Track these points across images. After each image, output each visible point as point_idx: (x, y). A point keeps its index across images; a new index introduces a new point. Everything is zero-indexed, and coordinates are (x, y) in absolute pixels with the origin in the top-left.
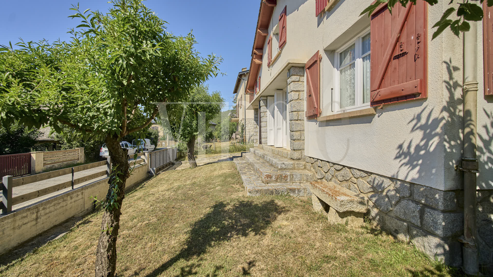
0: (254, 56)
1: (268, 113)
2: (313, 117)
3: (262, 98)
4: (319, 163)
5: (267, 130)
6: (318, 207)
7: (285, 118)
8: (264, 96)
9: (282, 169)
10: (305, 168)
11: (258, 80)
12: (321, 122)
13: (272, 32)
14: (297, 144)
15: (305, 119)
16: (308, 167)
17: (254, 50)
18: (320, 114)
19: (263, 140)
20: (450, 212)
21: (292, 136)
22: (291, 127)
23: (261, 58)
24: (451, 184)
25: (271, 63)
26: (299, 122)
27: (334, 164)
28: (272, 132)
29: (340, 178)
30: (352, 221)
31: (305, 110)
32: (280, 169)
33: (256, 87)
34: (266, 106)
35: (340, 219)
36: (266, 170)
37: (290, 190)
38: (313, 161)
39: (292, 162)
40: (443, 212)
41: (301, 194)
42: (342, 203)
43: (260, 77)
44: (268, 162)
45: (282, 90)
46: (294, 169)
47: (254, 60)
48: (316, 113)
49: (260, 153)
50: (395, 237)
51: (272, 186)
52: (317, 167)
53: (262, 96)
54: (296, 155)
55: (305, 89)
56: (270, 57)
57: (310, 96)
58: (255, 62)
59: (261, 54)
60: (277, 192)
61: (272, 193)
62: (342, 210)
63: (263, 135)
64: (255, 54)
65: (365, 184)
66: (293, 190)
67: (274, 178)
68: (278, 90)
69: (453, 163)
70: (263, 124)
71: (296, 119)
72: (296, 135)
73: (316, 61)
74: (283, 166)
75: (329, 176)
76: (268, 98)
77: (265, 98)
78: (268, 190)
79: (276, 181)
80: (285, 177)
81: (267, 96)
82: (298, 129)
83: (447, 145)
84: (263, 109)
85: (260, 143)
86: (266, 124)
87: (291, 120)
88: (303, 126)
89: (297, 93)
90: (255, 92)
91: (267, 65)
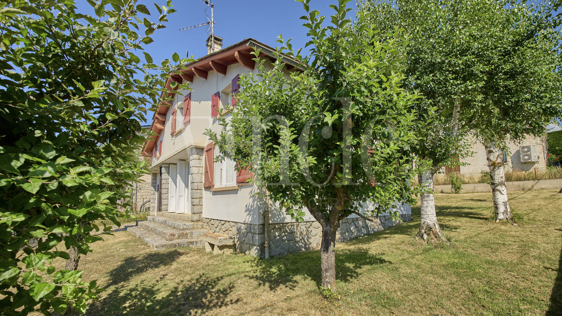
0: (156, 120)
1: (170, 180)
2: (208, 188)
3: (164, 165)
4: (212, 222)
5: (168, 196)
6: (208, 249)
7: (187, 186)
8: (166, 164)
9: (183, 229)
10: (203, 227)
11: (158, 144)
12: (214, 192)
13: (176, 105)
14: (196, 209)
15: (203, 188)
16: (205, 226)
17: (156, 115)
18: (213, 186)
19: (163, 207)
20: (261, 234)
21: (192, 202)
22: (192, 195)
23: (163, 123)
24: (261, 222)
25: (175, 134)
26: (198, 191)
27: (221, 220)
28: (174, 199)
29: (224, 230)
30: (227, 251)
31: (204, 182)
32: (182, 230)
33: (156, 150)
34: (168, 173)
35: (220, 251)
36: (169, 231)
37: (190, 242)
38: (208, 220)
39: (192, 223)
40: (259, 234)
41: (198, 245)
42: (220, 241)
43: (161, 142)
44: (170, 226)
45: (185, 160)
46: (193, 228)
47: (155, 124)
48: (210, 185)
49: (161, 220)
50: (245, 254)
51: (176, 241)
52: (211, 225)
53: (164, 163)
54: (196, 217)
55: (204, 166)
56: (174, 128)
57: (207, 172)
58: (156, 127)
59: (164, 120)
60: (180, 245)
61: (175, 246)
62: (220, 245)
63: (164, 202)
64: (156, 118)
65: (234, 230)
66: (192, 243)
67: (176, 236)
68: (181, 160)
69: (261, 211)
70: (163, 191)
71: (196, 188)
72: (196, 201)
73: (211, 149)
74: (185, 226)
75: (218, 229)
76: (171, 165)
77: (168, 166)
78: (173, 244)
79: (179, 238)
80: (186, 234)
81: (169, 164)
82: (198, 196)
83: (259, 204)
84: (165, 176)
85: (160, 210)
86: (168, 191)
87: (192, 189)
88: (202, 194)
89: (198, 168)
90: (154, 156)
91: (170, 133)
